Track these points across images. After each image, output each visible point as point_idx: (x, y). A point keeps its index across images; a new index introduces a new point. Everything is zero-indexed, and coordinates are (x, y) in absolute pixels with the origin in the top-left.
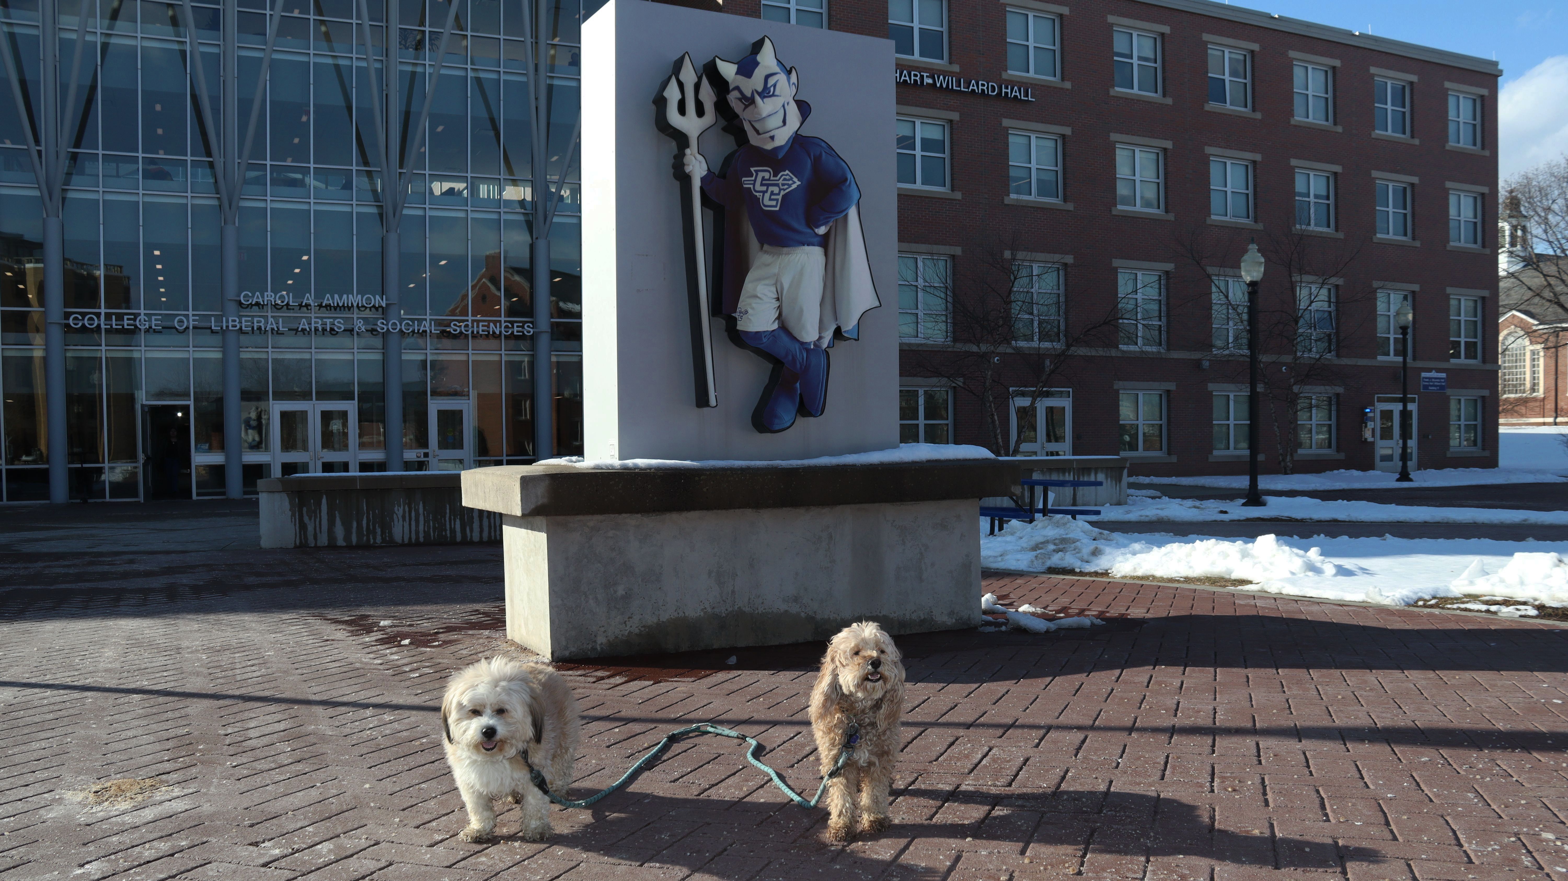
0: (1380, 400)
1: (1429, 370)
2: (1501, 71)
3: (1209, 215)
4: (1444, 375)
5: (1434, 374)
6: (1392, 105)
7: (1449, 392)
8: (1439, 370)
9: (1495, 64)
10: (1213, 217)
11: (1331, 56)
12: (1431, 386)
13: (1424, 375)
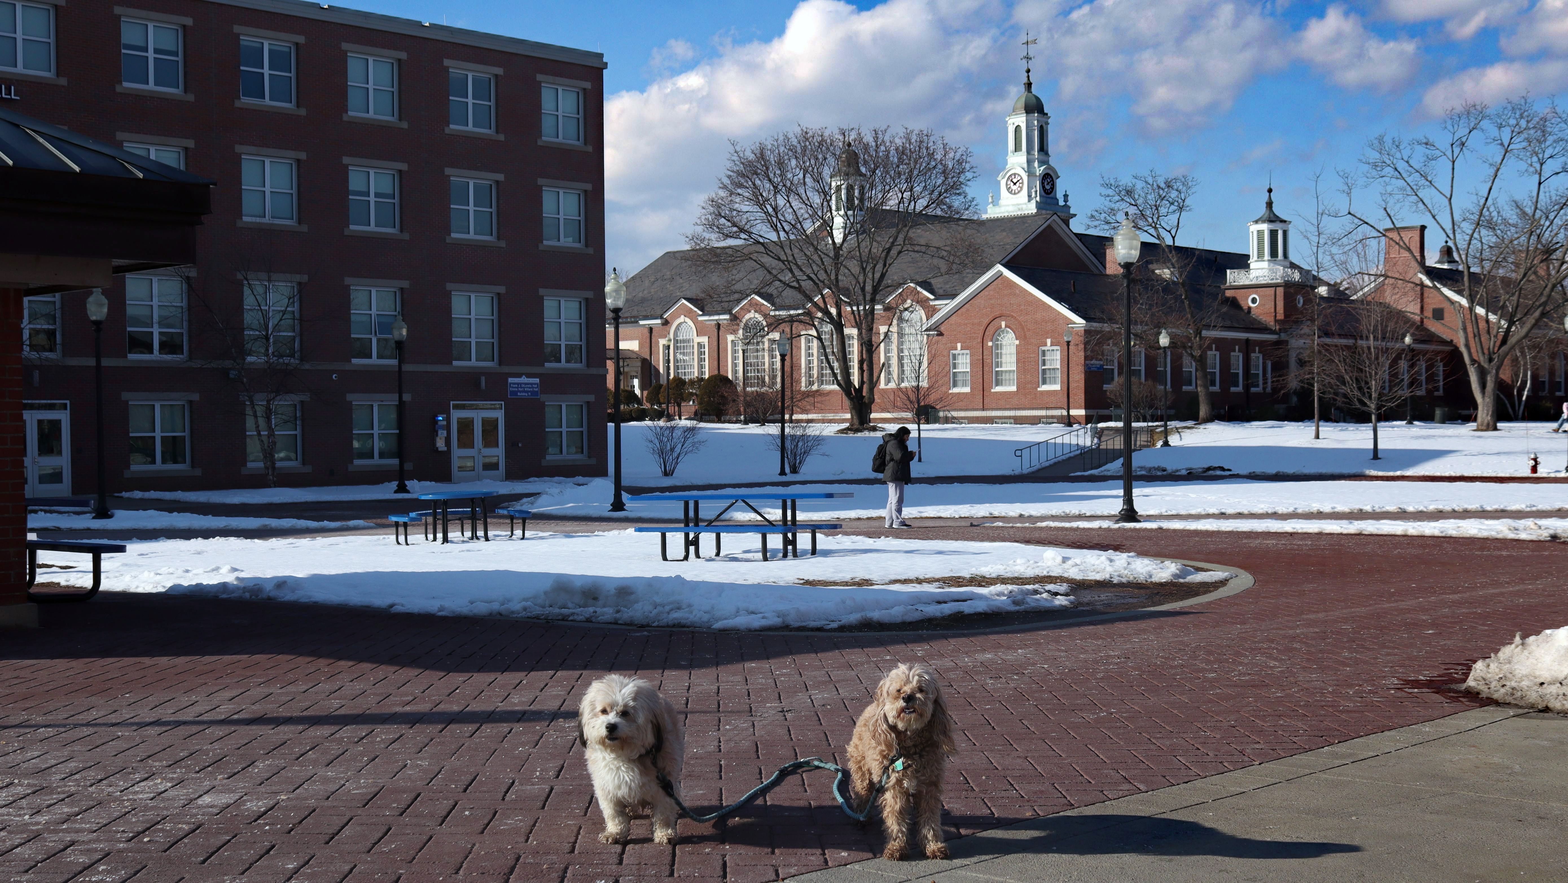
0: (456, 407)
1: (519, 375)
2: (606, 64)
3: (240, 215)
4: (537, 380)
5: (524, 380)
6: (474, 98)
7: (543, 397)
8: (529, 376)
9: (601, 56)
10: (245, 219)
11: (396, 48)
12: (520, 392)
13: (511, 380)
